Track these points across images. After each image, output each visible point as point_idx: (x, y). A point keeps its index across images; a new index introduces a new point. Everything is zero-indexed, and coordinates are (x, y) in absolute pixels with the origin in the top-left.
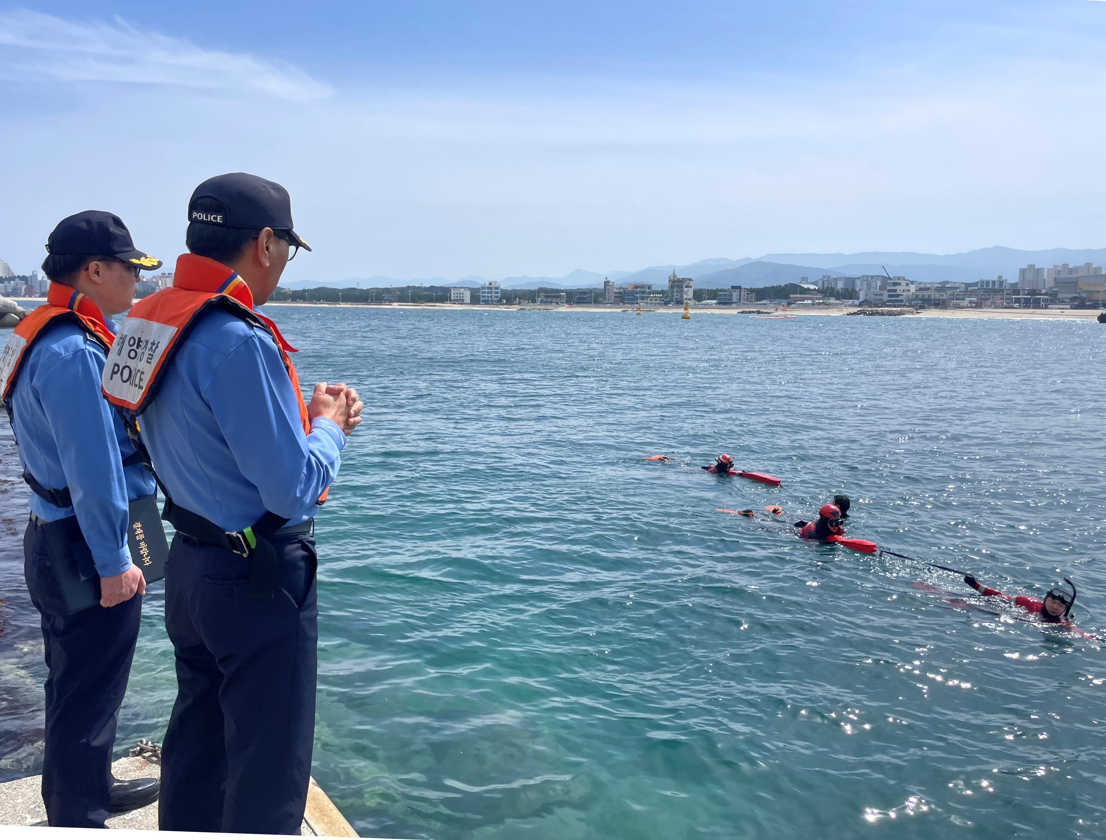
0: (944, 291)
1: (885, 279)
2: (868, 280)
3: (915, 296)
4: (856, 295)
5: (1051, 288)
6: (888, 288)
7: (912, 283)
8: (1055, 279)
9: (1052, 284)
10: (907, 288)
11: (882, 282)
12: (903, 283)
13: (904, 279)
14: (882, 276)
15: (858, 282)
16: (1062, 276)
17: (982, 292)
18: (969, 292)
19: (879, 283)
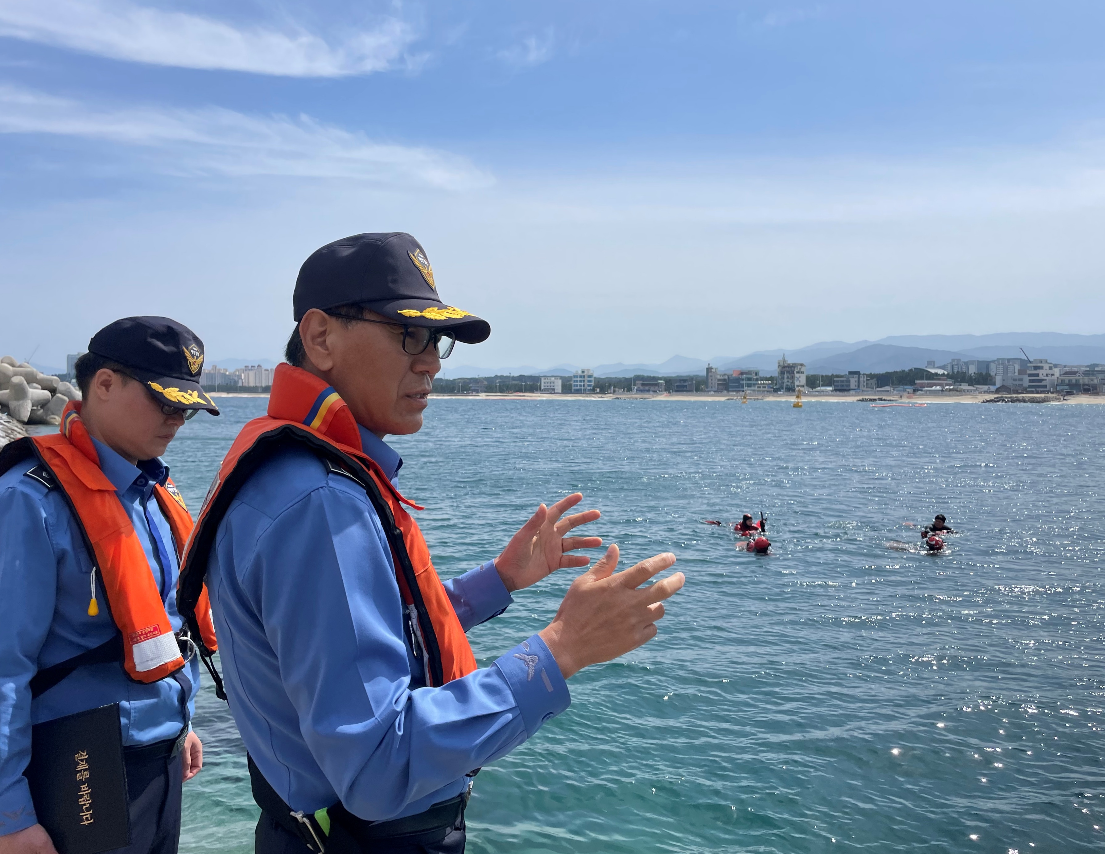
0: (1093, 375)
1: (1024, 364)
2: (1005, 363)
3: (1060, 381)
4: (991, 380)
6: (1029, 372)
7: (1056, 366)
10: (1051, 372)
11: (1021, 366)
12: (1046, 366)
13: (1046, 362)
14: (1021, 359)
15: (993, 366)
19: (1017, 367)
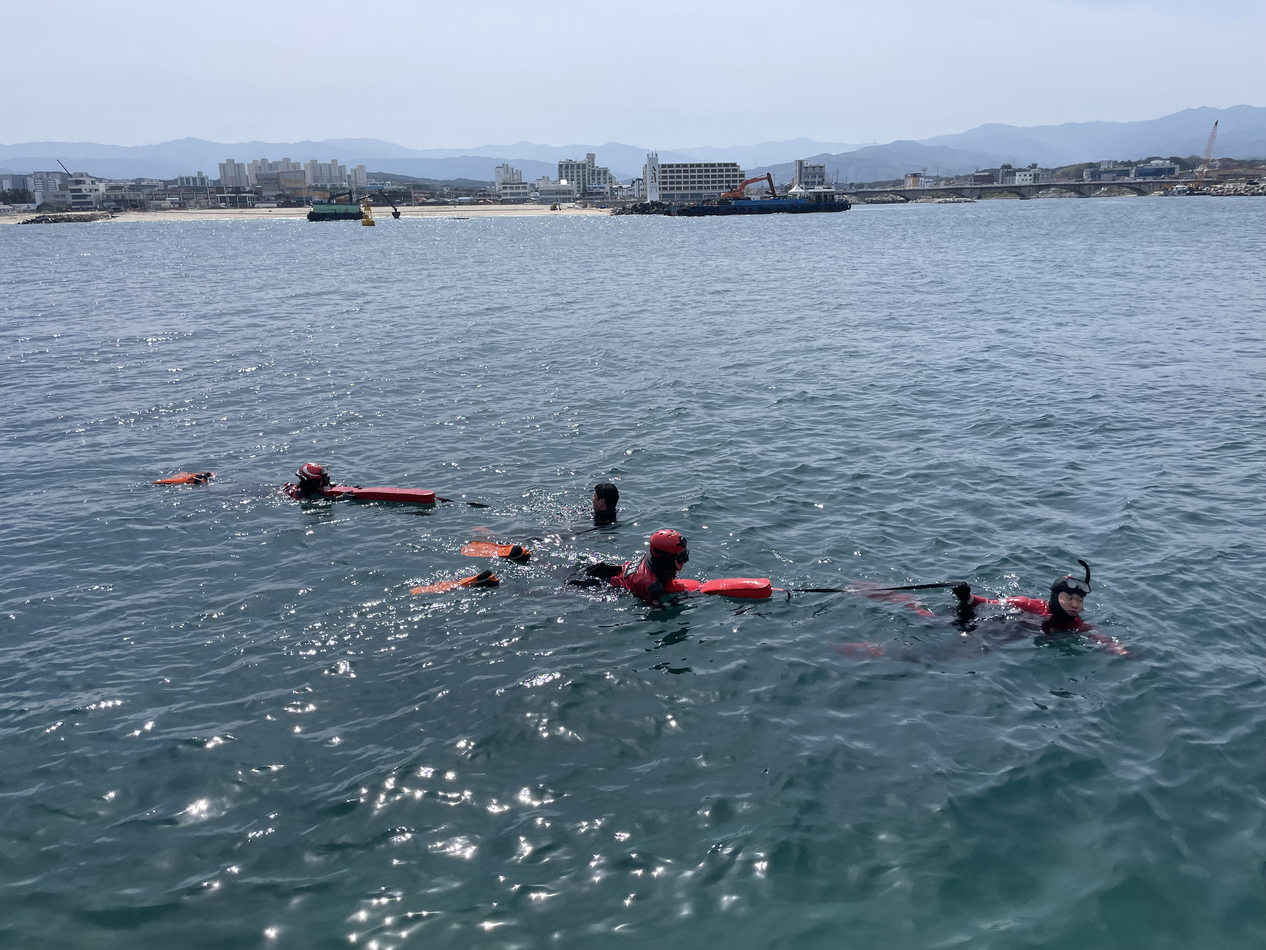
0: (139, 190)
1: (65, 176)
2: (44, 178)
3: (105, 197)
4: (30, 197)
5: (254, 185)
6: (70, 187)
7: (100, 180)
8: (256, 175)
9: (255, 181)
10: (94, 187)
11: (62, 180)
12: (88, 181)
13: (87, 175)
14: (61, 173)
15: (30, 181)
16: (263, 172)
17: (183, 191)
18: (170, 190)
19: (58, 182)
